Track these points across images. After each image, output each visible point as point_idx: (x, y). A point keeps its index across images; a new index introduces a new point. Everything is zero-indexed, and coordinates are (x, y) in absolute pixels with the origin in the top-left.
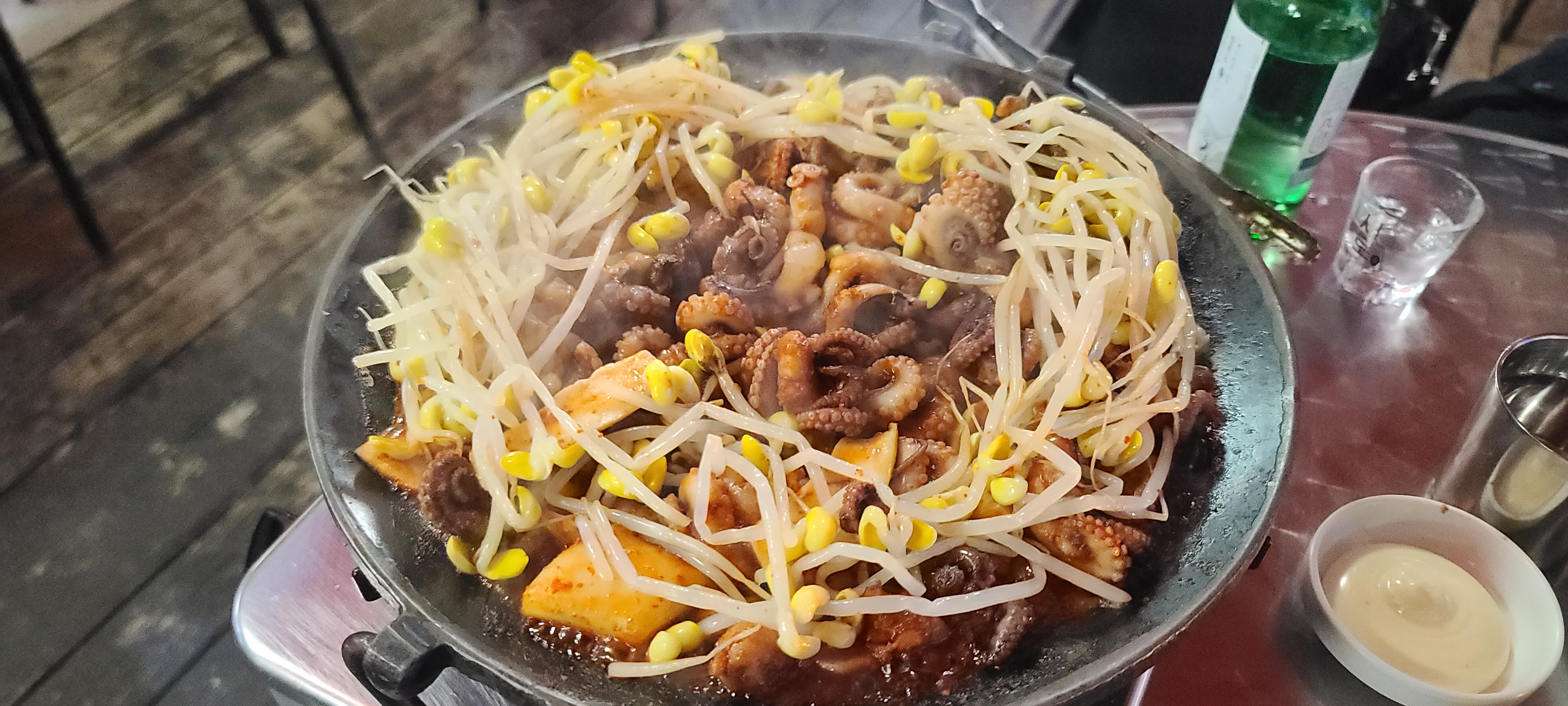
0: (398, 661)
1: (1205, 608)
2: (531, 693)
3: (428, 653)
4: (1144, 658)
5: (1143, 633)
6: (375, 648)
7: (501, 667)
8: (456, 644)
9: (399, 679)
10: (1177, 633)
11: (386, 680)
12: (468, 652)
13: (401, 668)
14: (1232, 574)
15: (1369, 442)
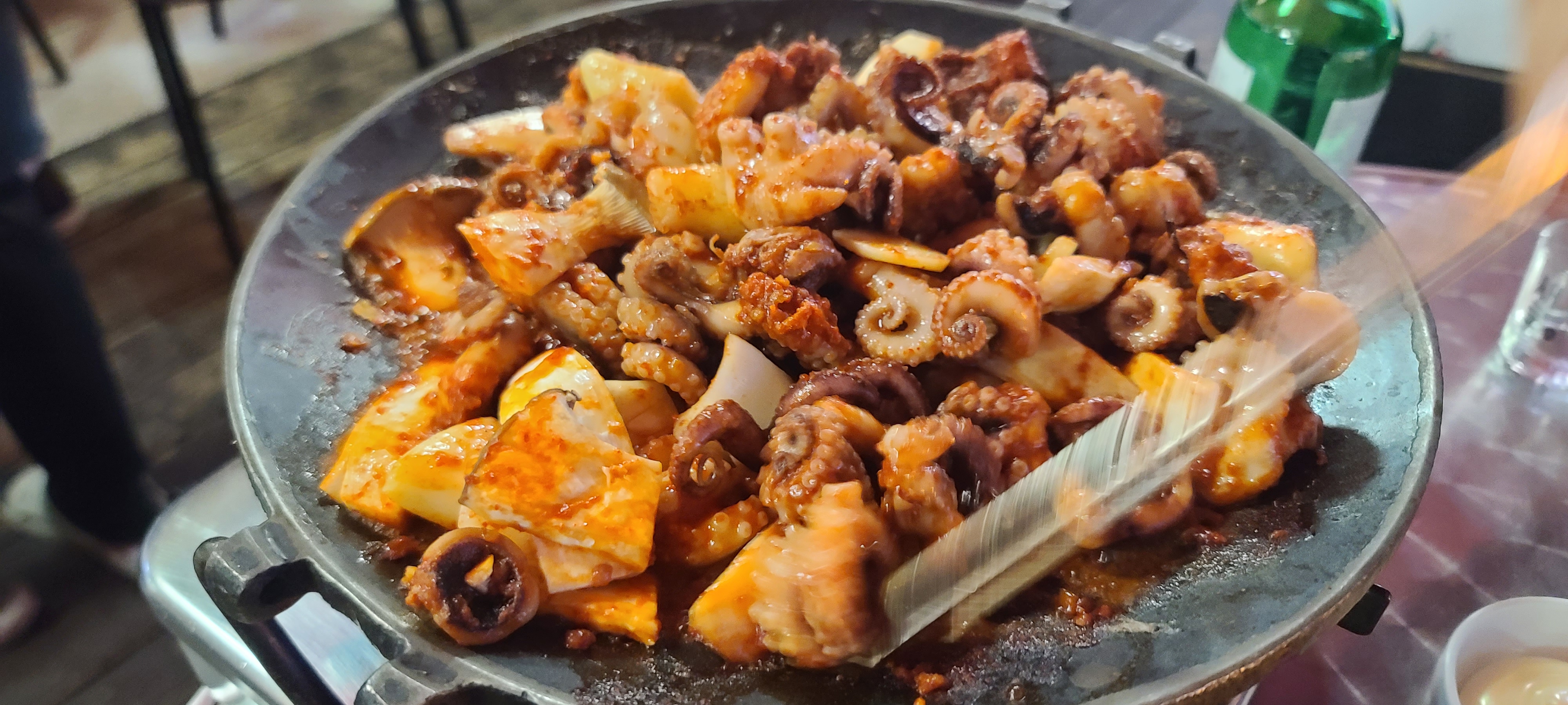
0: (242, 571)
1: (1284, 645)
2: (391, 628)
3: (283, 566)
4: (1192, 694)
5: (1196, 664)
6: (221, 552)
7: (364, 593)
8: (319, 560)
9: (239, 592)
10: (1243, 669)
11: (225, 591)
12: (330, 572)
13: (243, 579)
14: (1327, 607)
15: (1529, 542)
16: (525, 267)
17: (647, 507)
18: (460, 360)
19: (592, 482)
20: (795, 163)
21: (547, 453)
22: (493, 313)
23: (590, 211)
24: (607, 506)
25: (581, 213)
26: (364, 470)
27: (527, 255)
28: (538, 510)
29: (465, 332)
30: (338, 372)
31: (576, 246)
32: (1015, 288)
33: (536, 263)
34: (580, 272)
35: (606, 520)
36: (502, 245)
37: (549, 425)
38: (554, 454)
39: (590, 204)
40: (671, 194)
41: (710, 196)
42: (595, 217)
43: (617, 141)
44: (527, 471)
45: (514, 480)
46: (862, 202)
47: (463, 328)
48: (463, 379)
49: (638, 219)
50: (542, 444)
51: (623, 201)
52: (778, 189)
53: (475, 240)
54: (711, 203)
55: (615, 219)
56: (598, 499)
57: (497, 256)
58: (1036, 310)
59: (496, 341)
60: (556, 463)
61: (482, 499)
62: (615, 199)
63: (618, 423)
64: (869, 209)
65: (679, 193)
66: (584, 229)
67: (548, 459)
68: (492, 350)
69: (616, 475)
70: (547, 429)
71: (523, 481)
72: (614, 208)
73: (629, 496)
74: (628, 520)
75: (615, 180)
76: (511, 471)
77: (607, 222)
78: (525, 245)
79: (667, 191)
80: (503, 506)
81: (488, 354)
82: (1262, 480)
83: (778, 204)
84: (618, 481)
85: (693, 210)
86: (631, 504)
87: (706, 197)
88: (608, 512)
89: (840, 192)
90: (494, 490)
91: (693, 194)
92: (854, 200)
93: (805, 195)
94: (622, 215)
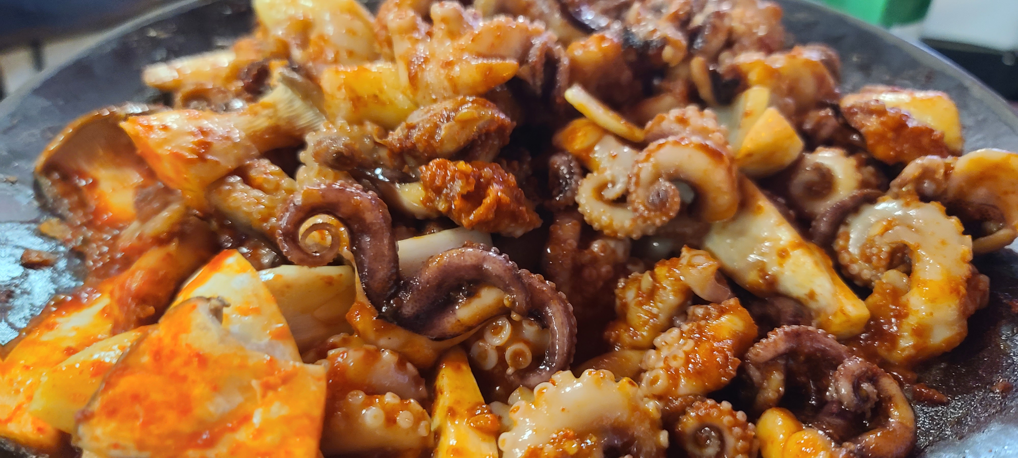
16: (190, 162)
17: (306, 422)
18: (134, 267)
19: (238, 399)
20: (464, 41)
21: (182, 372)
22: (170, 218)
23: (266, 112)
24: (257, 426)
25: (256, 114)
26: (17, 392)
27: (192, 151)
28: (169, 442)
29: (140, 238)
30: (13, 288)
31: (249, 144)
32: (704, 148)
33: (202, 158)
34: (250, 167)
35: (256, 444)
36: (165, 141)
37: (184, 339)
38: (192, 372)
39: (266, 106)
40: (343, 90)
41: (381, 91)
42: (270, 118)
43: (297, 54)
44: (156, 397)
45: (138, 409)
46: (534, 75)
47: (137, 234)
48: (134, 286)
49: (313, 120)
50: (177, 362)
51: (298, 104)
52: (448, 65)
53: (137, 136)
54: (383, 97)
55: (290, 120)
56: (246, 419)
57: (159, 151)
58: (729, 170)
59: (173, 246)
60: (194, 382)
61: (97, 439)
62: (291, 101)
63: (280, 325)
64: (539, 83)
65: (351, 90)
66: (257, 129)
67: (184, 379)
68: (169, 255)
69: (268, 387)
70: (183, 343)
71: (151, 409)
72: (290, 110)
73: (285, 411)
74: (284, 439)
75: (290, 83)
76: (136, 398)
77: (282, 123)
78: (189, 141)
79: (339, 88)
80: (122, 442)
81: (164, 259)
82: (948, 342)
83: (450, 79)
84: (270, 394)
85: (365, 105)
86: (287, 420)
87: (377, 92)
88: (259, 433)
89: (512, 63)
90: (113, 425)
91: (365, 90)
92: (525, 71)
93: (477, 67)
94: (298, 117)
